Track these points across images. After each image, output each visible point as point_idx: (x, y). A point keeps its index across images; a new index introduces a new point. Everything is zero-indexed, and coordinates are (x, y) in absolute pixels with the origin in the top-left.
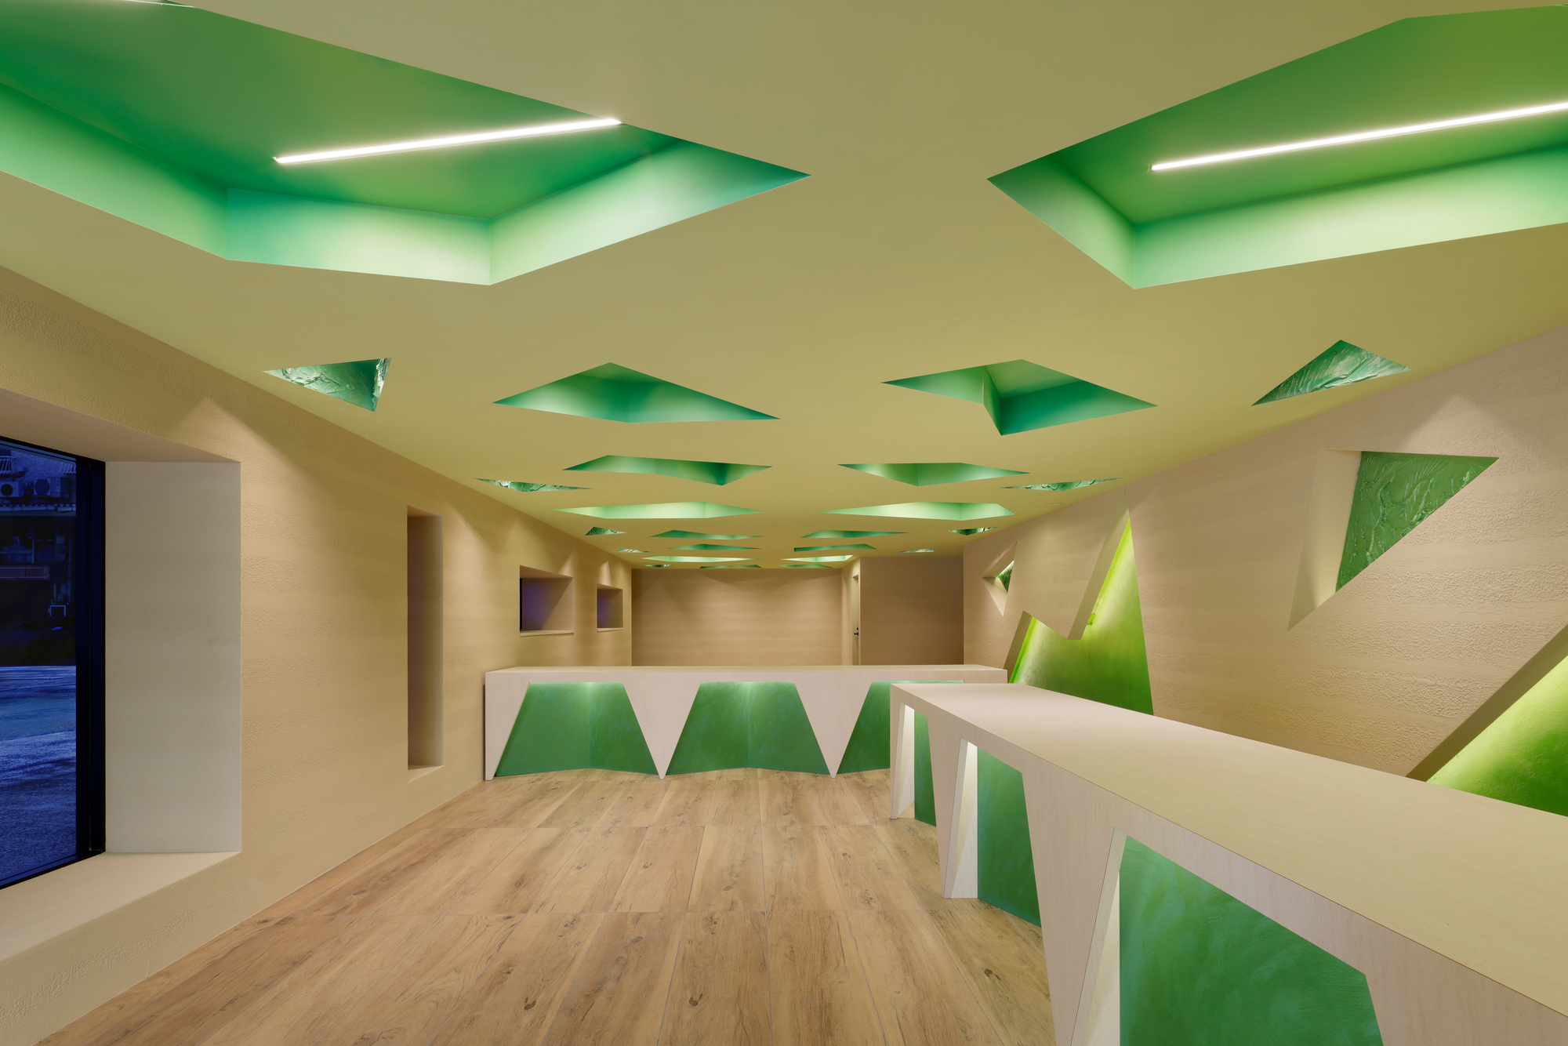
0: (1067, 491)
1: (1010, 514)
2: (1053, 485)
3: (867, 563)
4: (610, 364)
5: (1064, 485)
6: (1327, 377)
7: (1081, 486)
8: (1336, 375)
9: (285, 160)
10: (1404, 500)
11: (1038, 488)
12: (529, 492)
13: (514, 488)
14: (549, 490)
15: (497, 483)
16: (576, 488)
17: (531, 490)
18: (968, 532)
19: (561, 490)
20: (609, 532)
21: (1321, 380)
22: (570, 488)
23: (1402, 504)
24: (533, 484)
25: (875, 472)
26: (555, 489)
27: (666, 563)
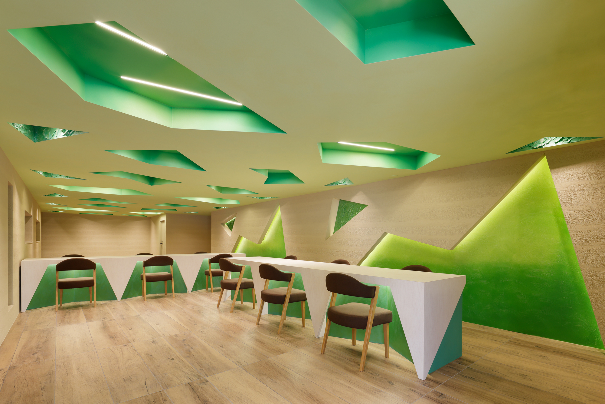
0: (262, 199)
1: (239, 204)
2: (259, 197)
3: (168, 216)
4: (176, 151)
5: (262, 198)
6: (338, 183)
7: (267, 198)
8: (340, 182)
9: (124, 78)
10: (348, 211)
11: (255, 198)
12: (50, 178)
13: (43, 175)
14: (63, 178)
15: (38, 173)
16: (79, 179)
17: (52, 177)
18: (217, 208)
19: (70, 179)
20: (57, 196)
21: (337, 183)
22: (76, 178)
23: (348, 212)
24: (53, 174)
25: (213, 188)
26: (67, 178)
27: (61, 210)
